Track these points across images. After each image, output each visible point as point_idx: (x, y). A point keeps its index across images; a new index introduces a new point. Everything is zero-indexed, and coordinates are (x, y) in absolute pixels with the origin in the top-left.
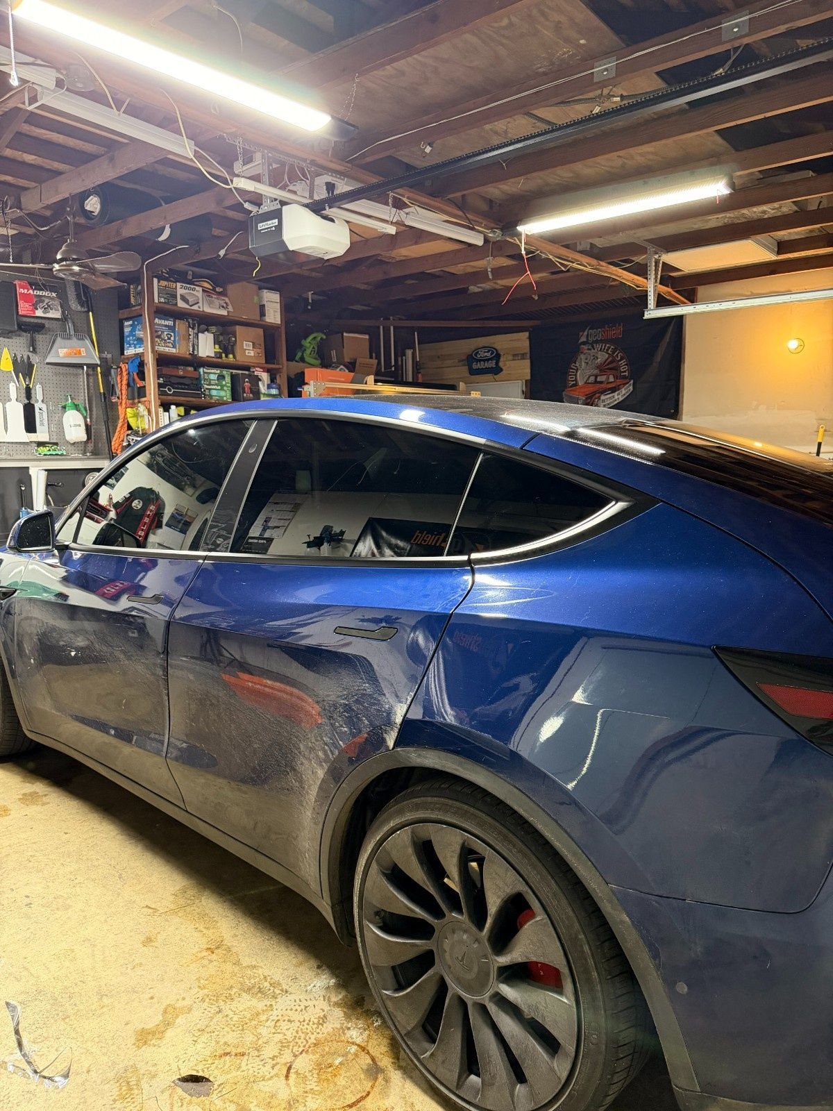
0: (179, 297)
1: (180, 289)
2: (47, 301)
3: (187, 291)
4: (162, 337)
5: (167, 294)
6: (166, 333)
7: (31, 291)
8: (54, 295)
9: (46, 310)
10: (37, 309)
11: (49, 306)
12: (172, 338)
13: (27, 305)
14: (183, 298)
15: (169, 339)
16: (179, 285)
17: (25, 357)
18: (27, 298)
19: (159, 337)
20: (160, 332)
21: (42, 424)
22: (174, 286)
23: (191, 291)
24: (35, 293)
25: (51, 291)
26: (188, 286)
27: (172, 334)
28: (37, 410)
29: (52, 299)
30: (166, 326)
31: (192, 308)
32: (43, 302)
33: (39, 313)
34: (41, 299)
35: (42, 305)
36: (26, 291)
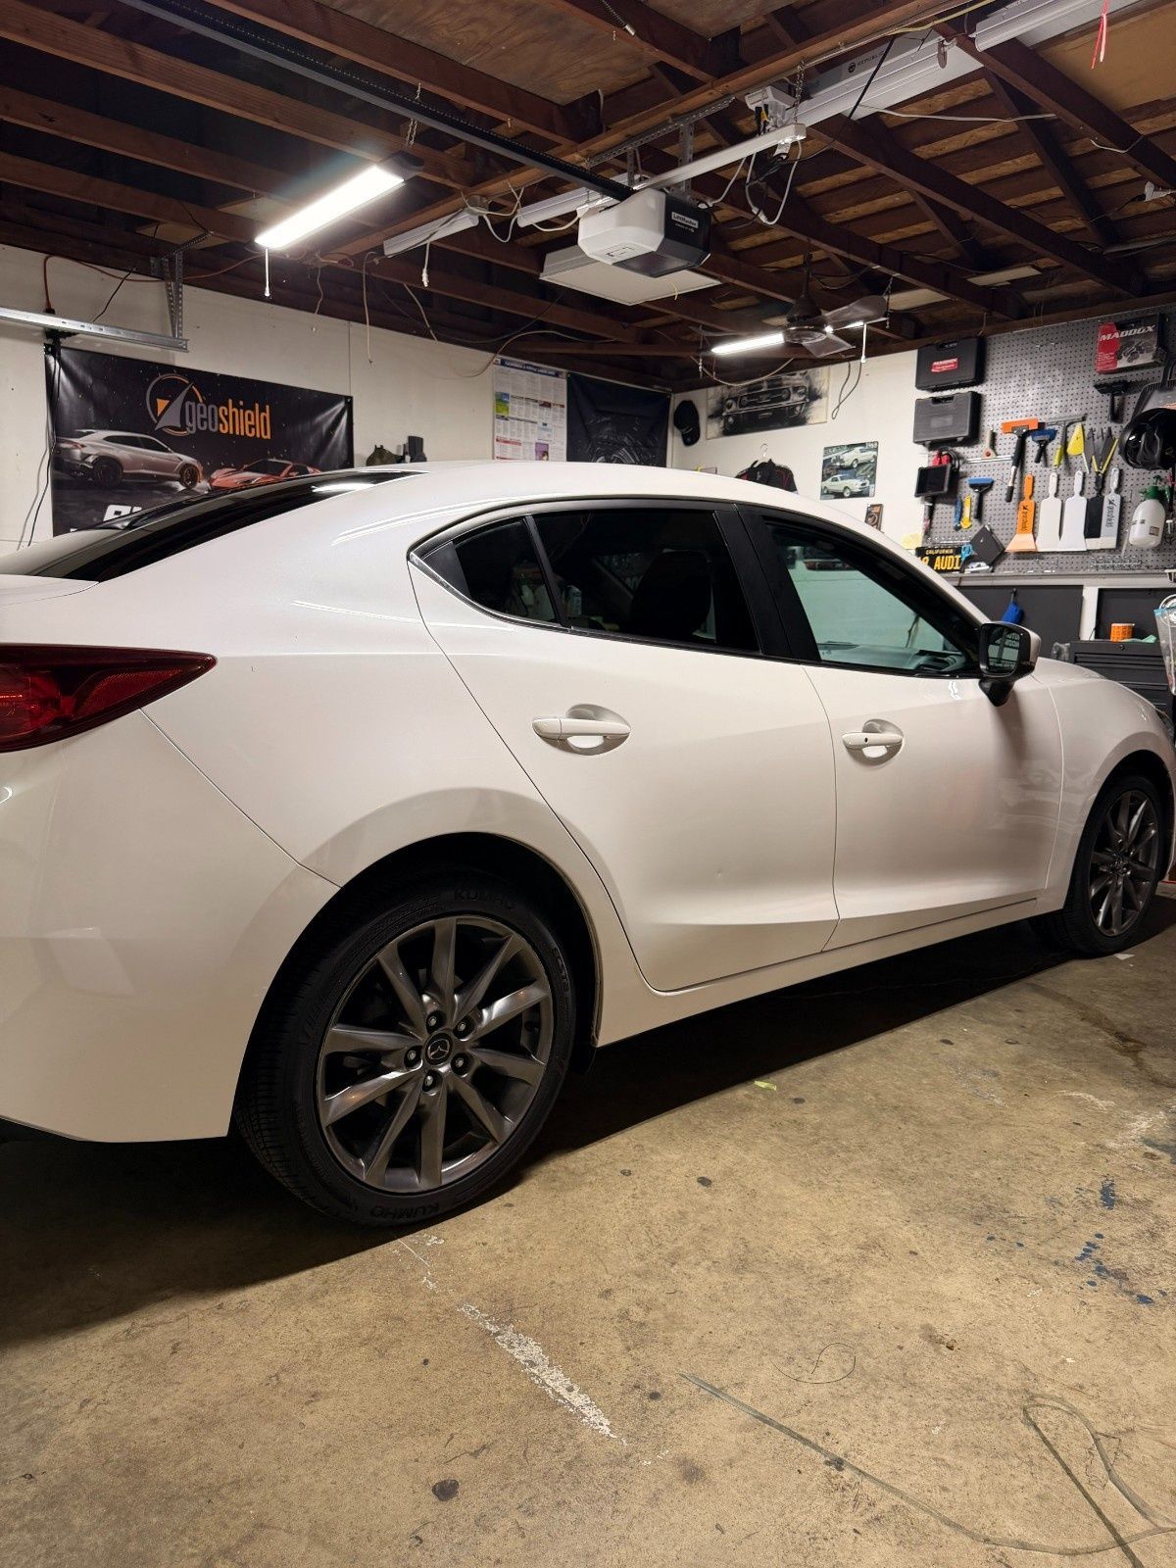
2: (1136, 342)
7: (1117, 335)
8: (1150, 329)
9: (1133, 356)
10: (1120, 358)
11: (1139, 349)
13: (1107, 356)
17: (1105, 431)
18: (1106, 346)
21: (1110, 524)
24: (1122, 335)
25: (1145, 326)
28: (1106, 504)
29: (1148, 334)
32: (1129, 344)
33: (1123, 363)
34: (1128, 341)
35: (1128, 350)
36: (1109, 337)
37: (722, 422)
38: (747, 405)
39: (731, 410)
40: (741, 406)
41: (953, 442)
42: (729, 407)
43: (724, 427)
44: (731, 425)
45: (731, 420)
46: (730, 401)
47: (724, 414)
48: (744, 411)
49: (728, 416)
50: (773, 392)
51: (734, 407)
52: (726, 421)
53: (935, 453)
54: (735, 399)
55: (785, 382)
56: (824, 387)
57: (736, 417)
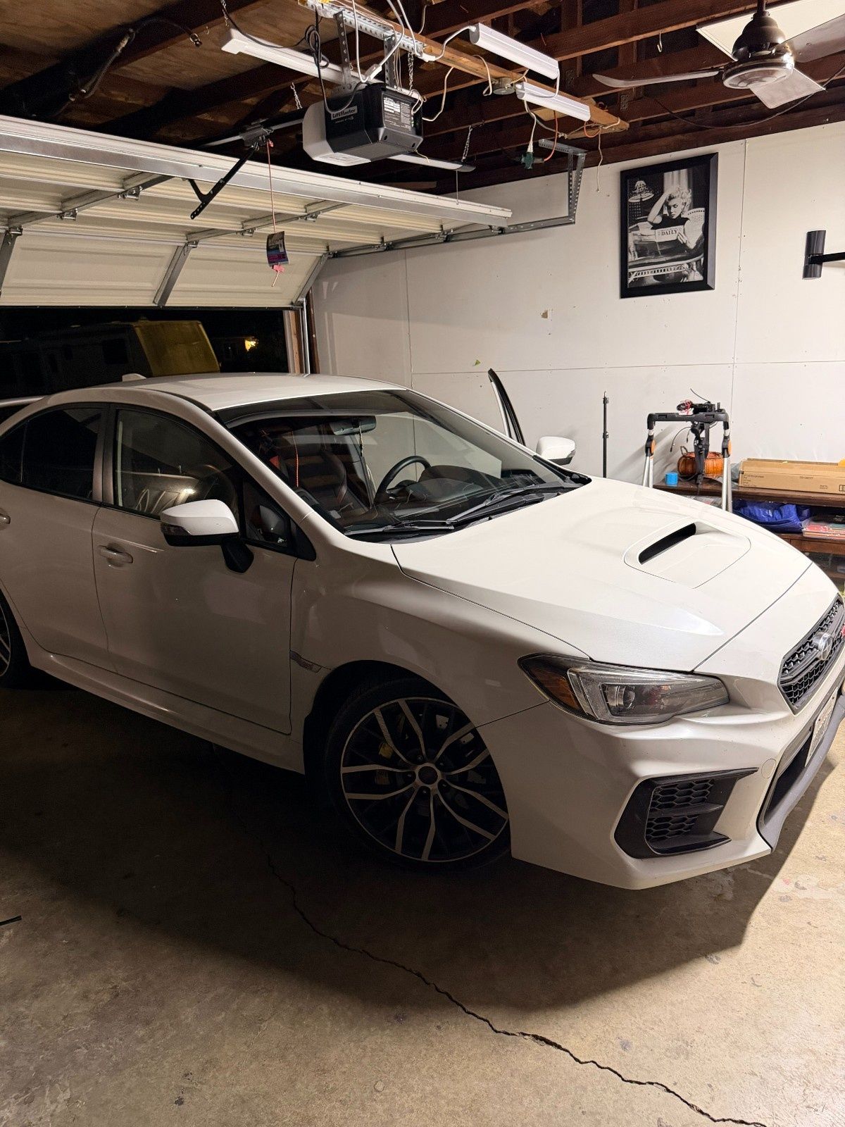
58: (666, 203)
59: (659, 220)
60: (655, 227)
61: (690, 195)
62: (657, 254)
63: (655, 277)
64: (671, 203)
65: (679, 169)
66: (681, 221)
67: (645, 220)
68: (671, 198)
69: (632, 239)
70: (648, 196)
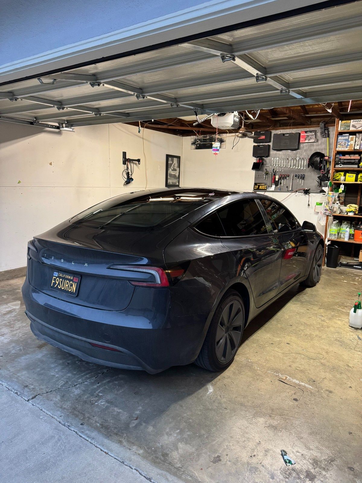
0: (351, 126)
1: (352, 122)
2: (310, 136)
3: (356, 122)
4: (342, 144)
5: (345, 126)
6: (343, 142)
7: (305, 134)
8: (313, 134)
9: (309, 140)
10: (306, 140)
11: (311, 138)
12: (346, 144)
13: (303, 139)
14: (354, 126)
15: (345, 144)
16: (352, 121)
18: (303, 137)
19: (340, 144)
20: (341, 142)
22: (349, 122)
23: (359, 122)
26: (357, 120)
27: (347, 142)
29: (312, 135)
30: (344, 139)
31: (357, 129)
34: (308, 136)
35: (308, 138)
36: (303, 134)
37: (195, 146)
38: (203, 142)
39: (198, 143)
40: (201, 142)
41: (264, 157)
42: (198, 142)
43: (196, 147)
44: (198, 147)
45: (198, 145)
46: (198, 140)
47: (196, 143)
48: (202, 143)
49: (197, 144)
50: (210, 139)
51: (199, 142)
52: (197, 145)
53: (258, 159)
54: (199, 140)
55: (214, 137)
56: (225, 139)
57: (200, 145)
58: (174, 165)
59: (173, 169)
60: (172, 170)
61: (177, 165)
62: (172, 177)
63: (172, 183)
64: (175, 165)
65: (176, 158)
66: (176, 170)
67: (171, 168)
68: (175, 164)
69: (169, 172)
70: (171, 162)
